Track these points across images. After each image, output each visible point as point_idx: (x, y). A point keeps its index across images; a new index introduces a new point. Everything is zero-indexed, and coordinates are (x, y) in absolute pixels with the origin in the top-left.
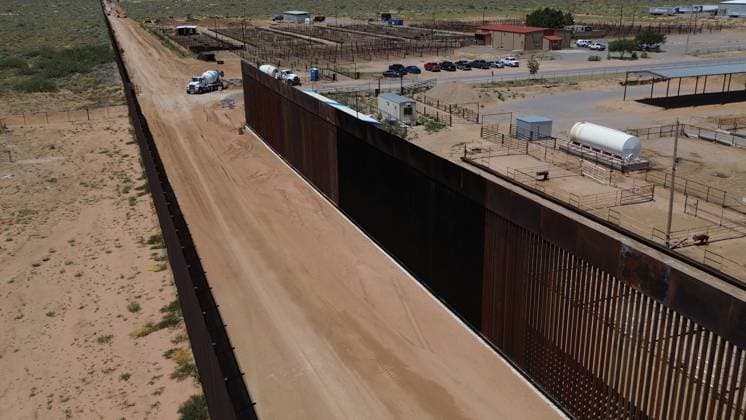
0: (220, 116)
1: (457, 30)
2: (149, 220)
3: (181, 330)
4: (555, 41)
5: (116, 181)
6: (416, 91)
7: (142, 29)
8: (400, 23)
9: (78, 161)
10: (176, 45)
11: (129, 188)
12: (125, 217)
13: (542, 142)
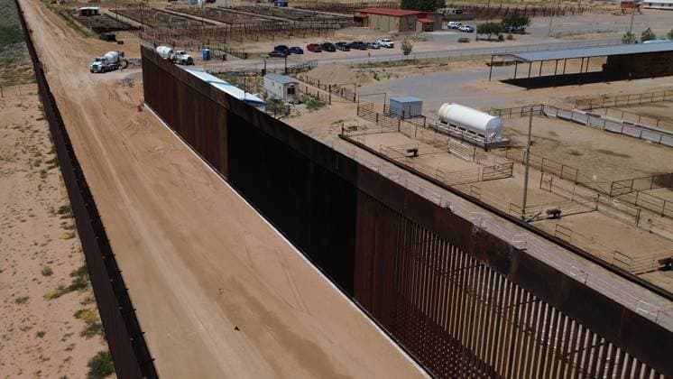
0: (120, 94)
1: (338, 11)
2: (59, 191)
3: (89, 293)
4: (428, 24)
5: (28, 155)
6: (299, 70)
7: (48, 10)
8: (286, 5)
10: (80, 25)
11: (40, 161)
12: (37, 189)
13: (413, 120)
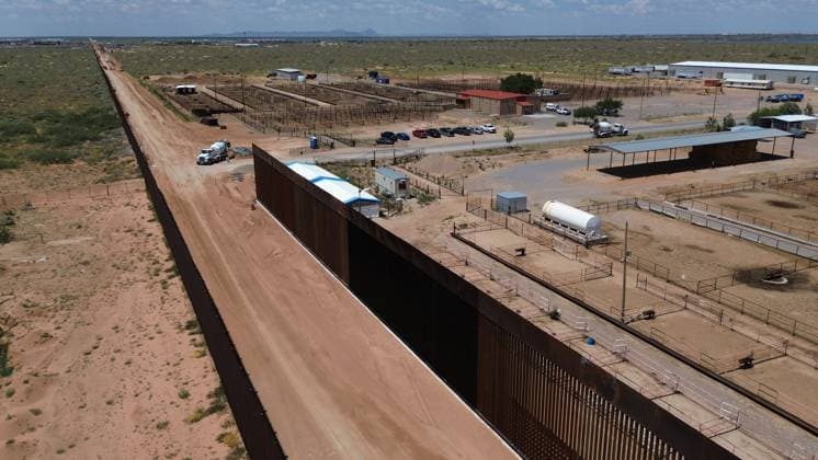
0: (231, 190)
1: (439, 89)
2: (182, 304)
3: (228, 415)
4: (527, 107)
5: (144, 264)
6: (407, 160)
7: (141, 87)
8: (387, 82)
9: (105, 241)
10: (177, 106)
11: (158, 270)
12: (160, 302)
13: (520, 215)
